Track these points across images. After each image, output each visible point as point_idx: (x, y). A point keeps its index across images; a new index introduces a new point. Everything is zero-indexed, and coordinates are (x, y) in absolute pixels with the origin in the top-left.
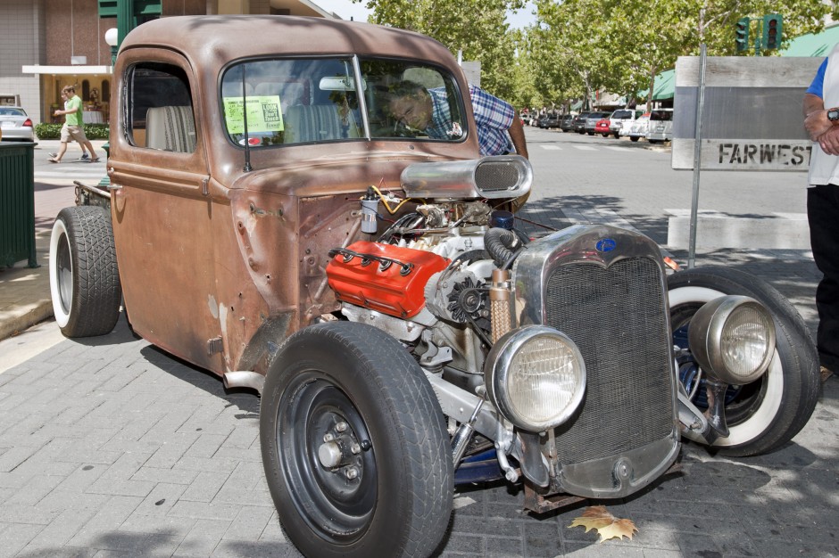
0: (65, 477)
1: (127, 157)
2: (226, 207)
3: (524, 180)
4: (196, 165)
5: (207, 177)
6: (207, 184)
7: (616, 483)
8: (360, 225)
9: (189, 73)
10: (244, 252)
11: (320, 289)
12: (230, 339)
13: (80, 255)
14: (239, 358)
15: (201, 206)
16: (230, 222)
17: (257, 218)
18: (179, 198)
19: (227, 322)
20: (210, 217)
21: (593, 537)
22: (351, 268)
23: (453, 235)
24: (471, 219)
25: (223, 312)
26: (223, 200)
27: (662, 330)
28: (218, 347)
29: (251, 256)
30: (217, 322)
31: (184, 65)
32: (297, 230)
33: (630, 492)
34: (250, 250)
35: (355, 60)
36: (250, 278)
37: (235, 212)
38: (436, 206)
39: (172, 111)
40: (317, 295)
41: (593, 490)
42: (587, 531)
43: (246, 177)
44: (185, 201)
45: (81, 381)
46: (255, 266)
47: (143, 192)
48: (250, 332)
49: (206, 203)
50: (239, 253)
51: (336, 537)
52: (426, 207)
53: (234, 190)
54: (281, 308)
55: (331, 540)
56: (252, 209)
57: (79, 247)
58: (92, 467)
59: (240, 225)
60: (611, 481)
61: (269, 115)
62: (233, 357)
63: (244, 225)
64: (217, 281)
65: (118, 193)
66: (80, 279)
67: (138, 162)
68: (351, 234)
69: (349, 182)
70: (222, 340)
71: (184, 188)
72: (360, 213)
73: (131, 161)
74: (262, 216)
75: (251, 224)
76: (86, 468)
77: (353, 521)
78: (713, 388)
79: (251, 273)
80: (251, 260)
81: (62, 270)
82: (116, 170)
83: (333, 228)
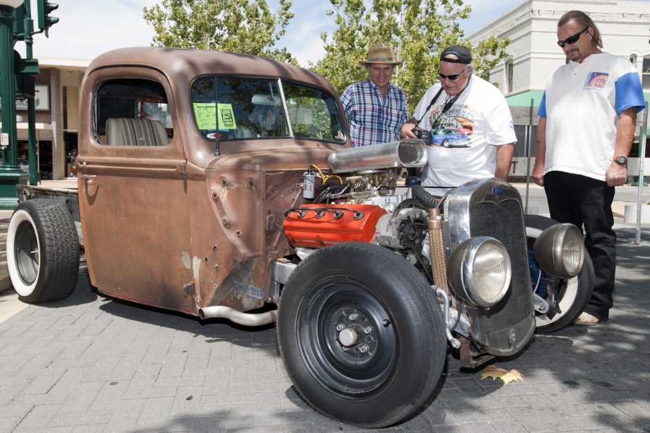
0: (99, 391)
1: (101, 153)
2: (201, 183)
3: (421, 157)
4: (174, 154)
5: (185, 161)
6: (185, 166)
7: (510, 346)
8: (302, 194)
9: (165, 84)
10: (218, 215)
11: (277, 240)
12: (202, 283)
13: (46, 235)
14: (211, 297)
15: (178, 184)
16: (205, 193)
17: (228, 189)
18: (155, 180)
19: (200, 270)
20: (186, 192)
21: (499, 383)
22: (307, 221)
23: (374, 196)
24: (387, 185)
25: (197, 263)
26: (199, 177)
27: (523, 248)
28: (191, 291)
29: (225, 218)
30: (190, 272)
31: (160, 78)
32: (263, 195)
33: (516, 351)
34: (223, 213)
35: (279, 82)
36: (224, 234)
37: (210, 186)
38: (361, 177)
39: (126, 121)
40: (275, 244)
41: (501, 350)
42: (494, 379)
43: (216, 160)
44: (161, 182)
45: (64, 331)
46: (228, 225)
47: (118, 179)
48: (222, 276)
49: (182, 182)
50: (214, 216)
51: (356, 395)
52: (354, 178)
53: (209, 169)
54: (250, 255)
55: (353, 398)
56: (224, 183)
57: (45, 229)
58: (117, 383)
59: (215, 195)
60: (507, 344)
61: (226, 117)
62: (203, 296)
63: (218, 195)
64: (191, 240)
65: (90, 181)
66: (48, 254)
67: (112, 155)
68: (295, 200)
69: (294, 162)
70: (194, 285)
71: (161, 171)
72: (302, 185)
73: (105, 155)
74: (233, 187)
75: (223, 194)
76: (113, 384)
77: (367, 383)
78: (551, 283)
79: (225, 230)
80: (224, 220)
81: (19, 252)
82: (88, 163)
83: (285, 195)
